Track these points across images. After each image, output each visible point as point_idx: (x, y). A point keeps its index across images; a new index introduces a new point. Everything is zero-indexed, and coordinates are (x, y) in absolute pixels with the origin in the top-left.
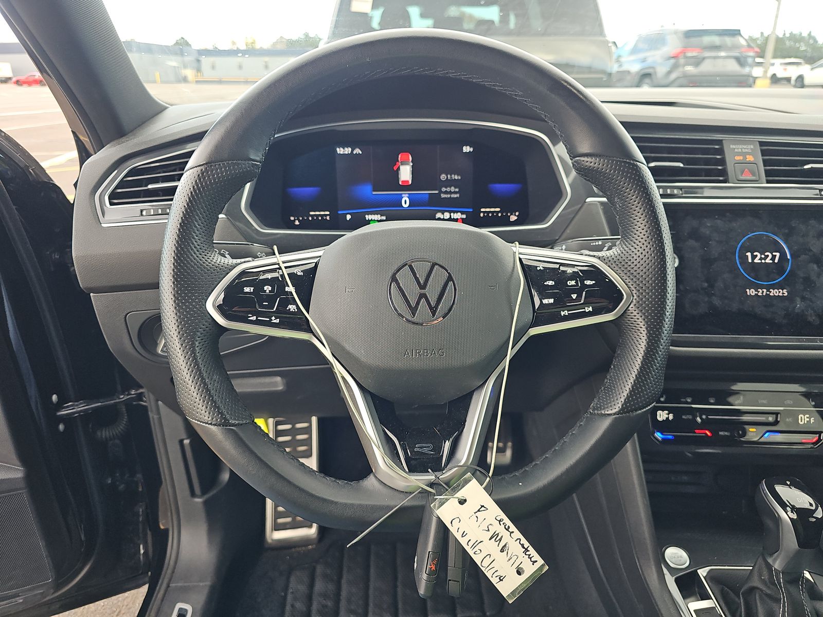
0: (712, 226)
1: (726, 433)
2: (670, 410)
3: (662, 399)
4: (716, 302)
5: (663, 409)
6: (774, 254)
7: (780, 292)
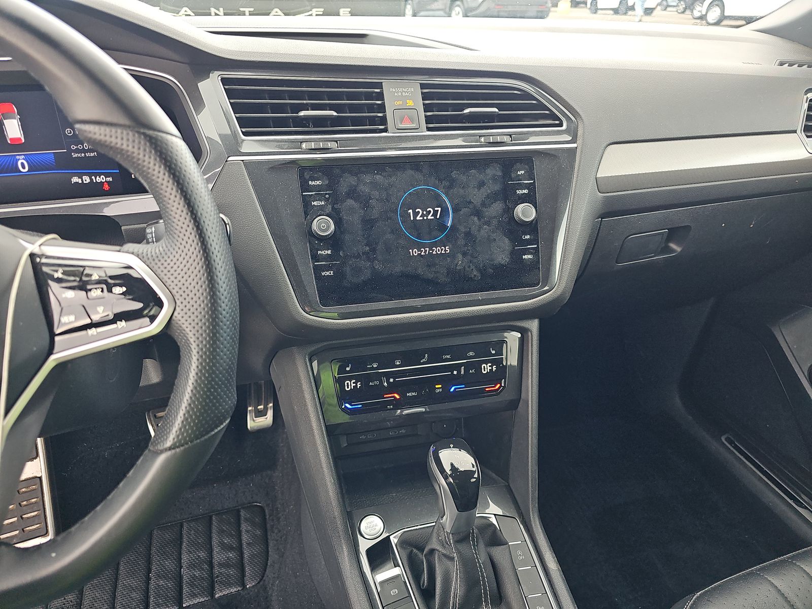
0: (371, 183)
1: (414, 394)
2: (357, 379)
3: (348, 369)
4: (378, 266)
5: (350, 379)
6: (436, 209)
7: (442, 250)
